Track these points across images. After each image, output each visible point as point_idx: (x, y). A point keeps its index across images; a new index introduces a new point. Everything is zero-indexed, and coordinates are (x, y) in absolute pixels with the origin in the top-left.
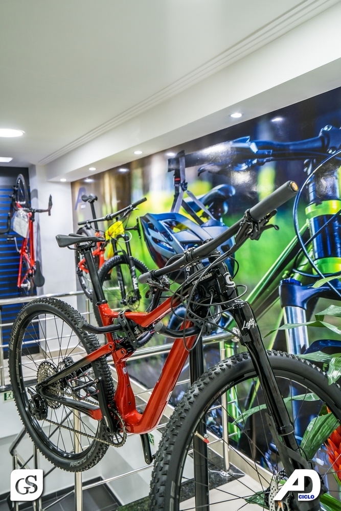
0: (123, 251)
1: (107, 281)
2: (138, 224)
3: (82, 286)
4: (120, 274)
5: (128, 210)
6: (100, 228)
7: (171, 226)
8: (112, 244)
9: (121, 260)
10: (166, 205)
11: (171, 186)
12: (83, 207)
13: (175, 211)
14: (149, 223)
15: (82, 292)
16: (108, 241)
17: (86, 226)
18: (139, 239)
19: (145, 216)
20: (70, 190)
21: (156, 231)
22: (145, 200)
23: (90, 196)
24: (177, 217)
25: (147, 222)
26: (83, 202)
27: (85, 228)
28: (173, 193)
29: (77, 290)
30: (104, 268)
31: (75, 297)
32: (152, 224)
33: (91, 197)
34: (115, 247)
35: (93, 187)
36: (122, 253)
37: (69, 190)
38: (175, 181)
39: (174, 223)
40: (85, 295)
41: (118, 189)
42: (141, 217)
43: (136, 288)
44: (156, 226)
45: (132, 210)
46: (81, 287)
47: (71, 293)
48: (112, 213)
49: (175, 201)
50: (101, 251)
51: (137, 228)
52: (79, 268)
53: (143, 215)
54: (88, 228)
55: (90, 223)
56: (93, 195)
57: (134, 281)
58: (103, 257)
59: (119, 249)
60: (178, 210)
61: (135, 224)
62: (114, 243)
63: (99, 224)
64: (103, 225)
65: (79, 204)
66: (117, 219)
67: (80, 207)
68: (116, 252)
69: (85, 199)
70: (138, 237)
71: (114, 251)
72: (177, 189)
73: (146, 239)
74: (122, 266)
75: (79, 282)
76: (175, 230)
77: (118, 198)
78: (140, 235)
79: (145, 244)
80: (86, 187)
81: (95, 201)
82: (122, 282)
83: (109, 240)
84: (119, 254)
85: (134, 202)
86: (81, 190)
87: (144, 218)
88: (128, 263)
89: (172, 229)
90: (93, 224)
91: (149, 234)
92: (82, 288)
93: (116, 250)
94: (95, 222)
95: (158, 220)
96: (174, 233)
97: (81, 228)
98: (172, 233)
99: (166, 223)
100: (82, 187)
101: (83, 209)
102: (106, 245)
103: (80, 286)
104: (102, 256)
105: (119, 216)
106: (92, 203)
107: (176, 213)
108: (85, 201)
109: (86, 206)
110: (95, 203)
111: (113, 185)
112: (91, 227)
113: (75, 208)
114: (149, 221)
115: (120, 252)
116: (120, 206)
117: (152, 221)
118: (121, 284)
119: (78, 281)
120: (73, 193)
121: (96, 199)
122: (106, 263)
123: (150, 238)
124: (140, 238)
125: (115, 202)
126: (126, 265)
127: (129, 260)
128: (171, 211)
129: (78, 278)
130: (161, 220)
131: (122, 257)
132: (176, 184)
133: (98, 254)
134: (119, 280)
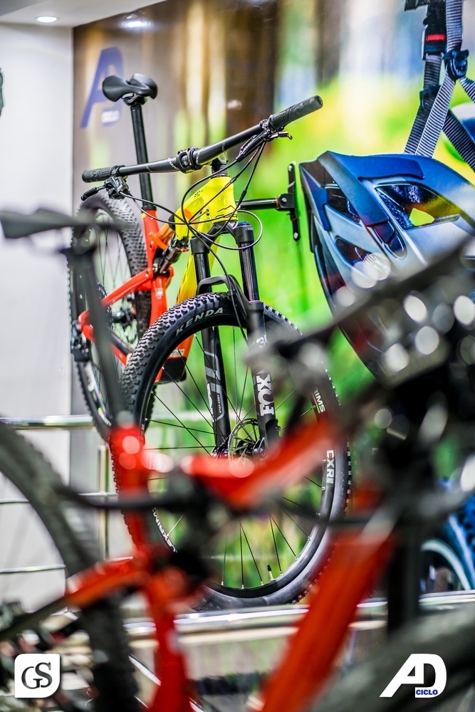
0: (231, 280)
1: (172, 385)
2: (292, 190)
3: (87, 398)
4: (215, 358)
5: (254, 139)
6: (160, 196)
7: (402, 203)
8: (195, 254)
9: (221, 310)
10: (394, 125)
11: (413, 61)
12: (109, 117)
13: (419, 151)
14: (328, 186)
15: (88, 418)
16: (181, 244)
17: (108, 186)
18: (292, 242)
19: (317, 162)
20: (67, 56)
21: (352, 215)
22: (316, 104)
23: (132, 83)
24: (426, 171)
25: (323, 184)
26: (110, 103)
27: (104, 194)
28: (419, 84)
29: (73, 412)
30: (159, 334)
31: (64, 436)
32: (339, 192)
33: (138, 84)
34: (202, 265)
35: (147, 48)
36: (223, 288)
37: (65, 54)
38: (427, 43)
39: (413, 193)
40: (94, 430)
41: (231, 59)
42: (302, 165)
43: (266, 411)
44: (352, 199)
45: (268, 139)
46: (84, 402)
47: (49, 420)
48: (207, 143)
49: (423, 112)
50: (156, 275)
51: (287, 204)
52: (79, 333)
53: (312, 158)
54: (115, 195)
55: (123, 174)
56: (142, 78)
57: (260, 387)
58: (164, 297)
59: (216, 271)
60: (432, 146)
61: (283, 188)
62: (203, 248)
63: (158, 180)
64: (172, 185)
65: (96, 108)
66: (216, 166)
67: (99, 118)
68: (204, 281)
69: (113, 90)
70: (291, 235)
71: (198, 281)
72: (431, 72)
73: (316, 243)
74: (225, 331)
75: (78, 384)
76: (418, 216)
77: (230, 94)
78: (296, 228)
79: (310, 260)
80: (124, 48)
81: (148, 98)
82: (219, 389)
83: (185, 239)
84: (216, 289)
85: (281, 109)
86: (106, 58)
87: (312, 169)
88: (245, 324)
89: (408, 213)
90: (133, 183)
91: (328, 228)
92: (88, 404)
93: (208, 275)
94: (145, 173)
95: (361, 179)
96: (413, 227)
97: (94, 192)
98: (406, 229)
99: (387, 189)
100: (109, 45)
101: (107, 124)
102: (175, 258)
103: (81, 397)
104: (159, 293)
105: (223, 158)
106: (137, 104)
107: (422, 158)
108: (114, 98)
109: (115, 115)
110: (149, 106)
111: (217, 47)
112: (126, 191)
113: (81, 121)
114: (331, 180)
115: (220, 282)
116: (234, 119)
117: (340, 181)
118: (214, 395)
119: (77, 377)
120: (78, 66)
121: (153, 91)
122: (169, 318)
123: (328, 239)
124: (298, 239)
125: (219, 107)
126: (238, 329)
127: (249, 312)
128: (407, 149)
129: (76, 370)
130: (371, 179)
131: (225, 301)
132: (430, 54)
133: (148, 285)
134: (211, 380)
